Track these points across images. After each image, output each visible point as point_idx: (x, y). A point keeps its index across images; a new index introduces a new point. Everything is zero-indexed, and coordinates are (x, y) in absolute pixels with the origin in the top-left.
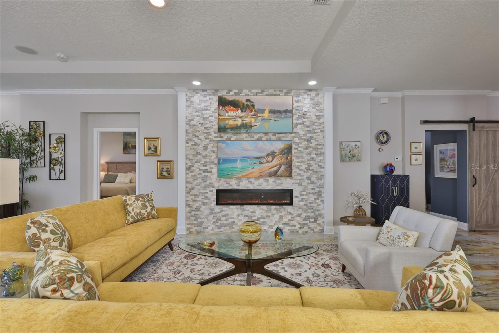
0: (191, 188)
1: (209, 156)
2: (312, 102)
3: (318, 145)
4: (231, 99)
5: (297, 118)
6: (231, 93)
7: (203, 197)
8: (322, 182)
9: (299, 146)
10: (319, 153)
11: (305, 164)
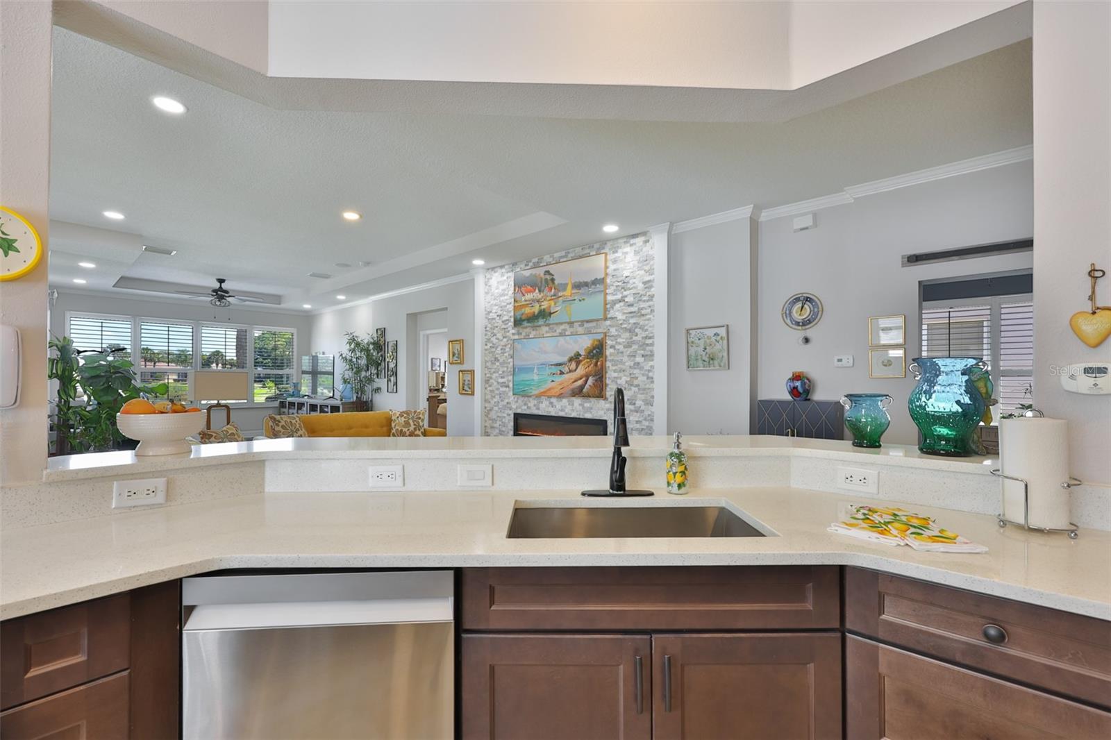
0: (488, 408)
2: (638, 258)
3: (645, 338)
4: (528, 273)
5: (615, 290)
6: (531, 264)
7: (501, 423)
8: (652, 409)
9: (616, 342)
11: (625, 376)
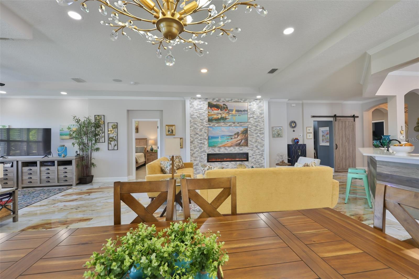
0: (193, 153)
1: (203, 135)
2: (258, 106)
3: (261, 128)
4: (215, 103)
5: (250, 114)
6: (215, 100)
7: (200, 158)
8: (263, 148)
9: (251, 129)
10: (262, 133)
11: (254, 139)
